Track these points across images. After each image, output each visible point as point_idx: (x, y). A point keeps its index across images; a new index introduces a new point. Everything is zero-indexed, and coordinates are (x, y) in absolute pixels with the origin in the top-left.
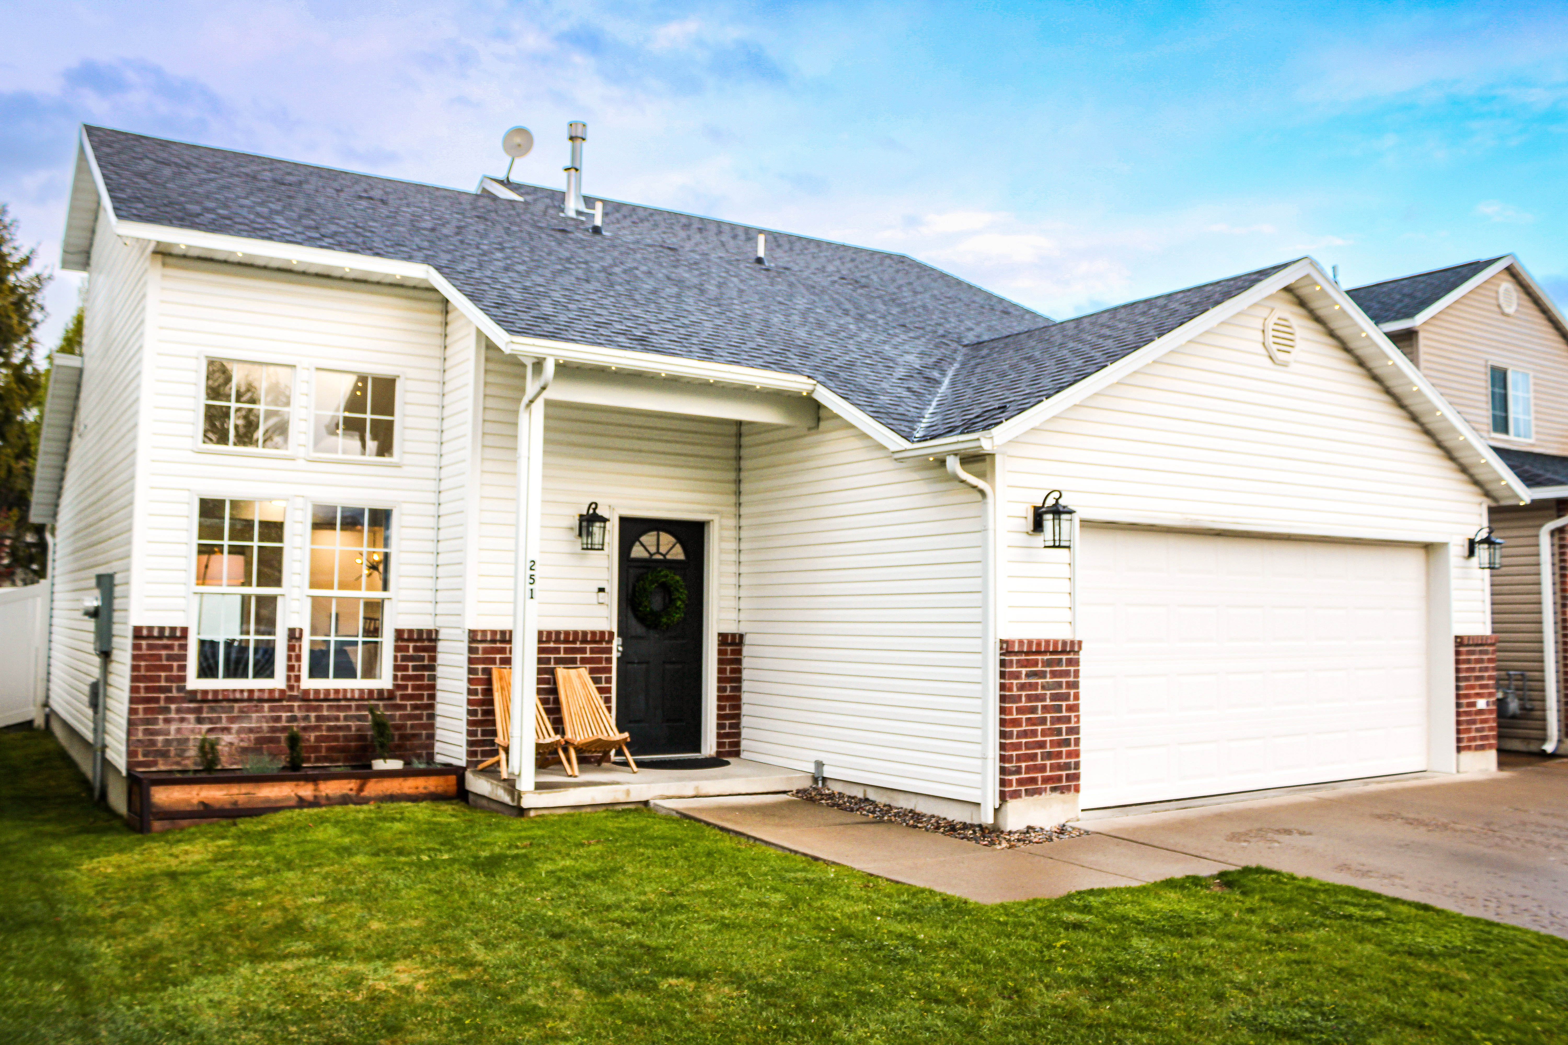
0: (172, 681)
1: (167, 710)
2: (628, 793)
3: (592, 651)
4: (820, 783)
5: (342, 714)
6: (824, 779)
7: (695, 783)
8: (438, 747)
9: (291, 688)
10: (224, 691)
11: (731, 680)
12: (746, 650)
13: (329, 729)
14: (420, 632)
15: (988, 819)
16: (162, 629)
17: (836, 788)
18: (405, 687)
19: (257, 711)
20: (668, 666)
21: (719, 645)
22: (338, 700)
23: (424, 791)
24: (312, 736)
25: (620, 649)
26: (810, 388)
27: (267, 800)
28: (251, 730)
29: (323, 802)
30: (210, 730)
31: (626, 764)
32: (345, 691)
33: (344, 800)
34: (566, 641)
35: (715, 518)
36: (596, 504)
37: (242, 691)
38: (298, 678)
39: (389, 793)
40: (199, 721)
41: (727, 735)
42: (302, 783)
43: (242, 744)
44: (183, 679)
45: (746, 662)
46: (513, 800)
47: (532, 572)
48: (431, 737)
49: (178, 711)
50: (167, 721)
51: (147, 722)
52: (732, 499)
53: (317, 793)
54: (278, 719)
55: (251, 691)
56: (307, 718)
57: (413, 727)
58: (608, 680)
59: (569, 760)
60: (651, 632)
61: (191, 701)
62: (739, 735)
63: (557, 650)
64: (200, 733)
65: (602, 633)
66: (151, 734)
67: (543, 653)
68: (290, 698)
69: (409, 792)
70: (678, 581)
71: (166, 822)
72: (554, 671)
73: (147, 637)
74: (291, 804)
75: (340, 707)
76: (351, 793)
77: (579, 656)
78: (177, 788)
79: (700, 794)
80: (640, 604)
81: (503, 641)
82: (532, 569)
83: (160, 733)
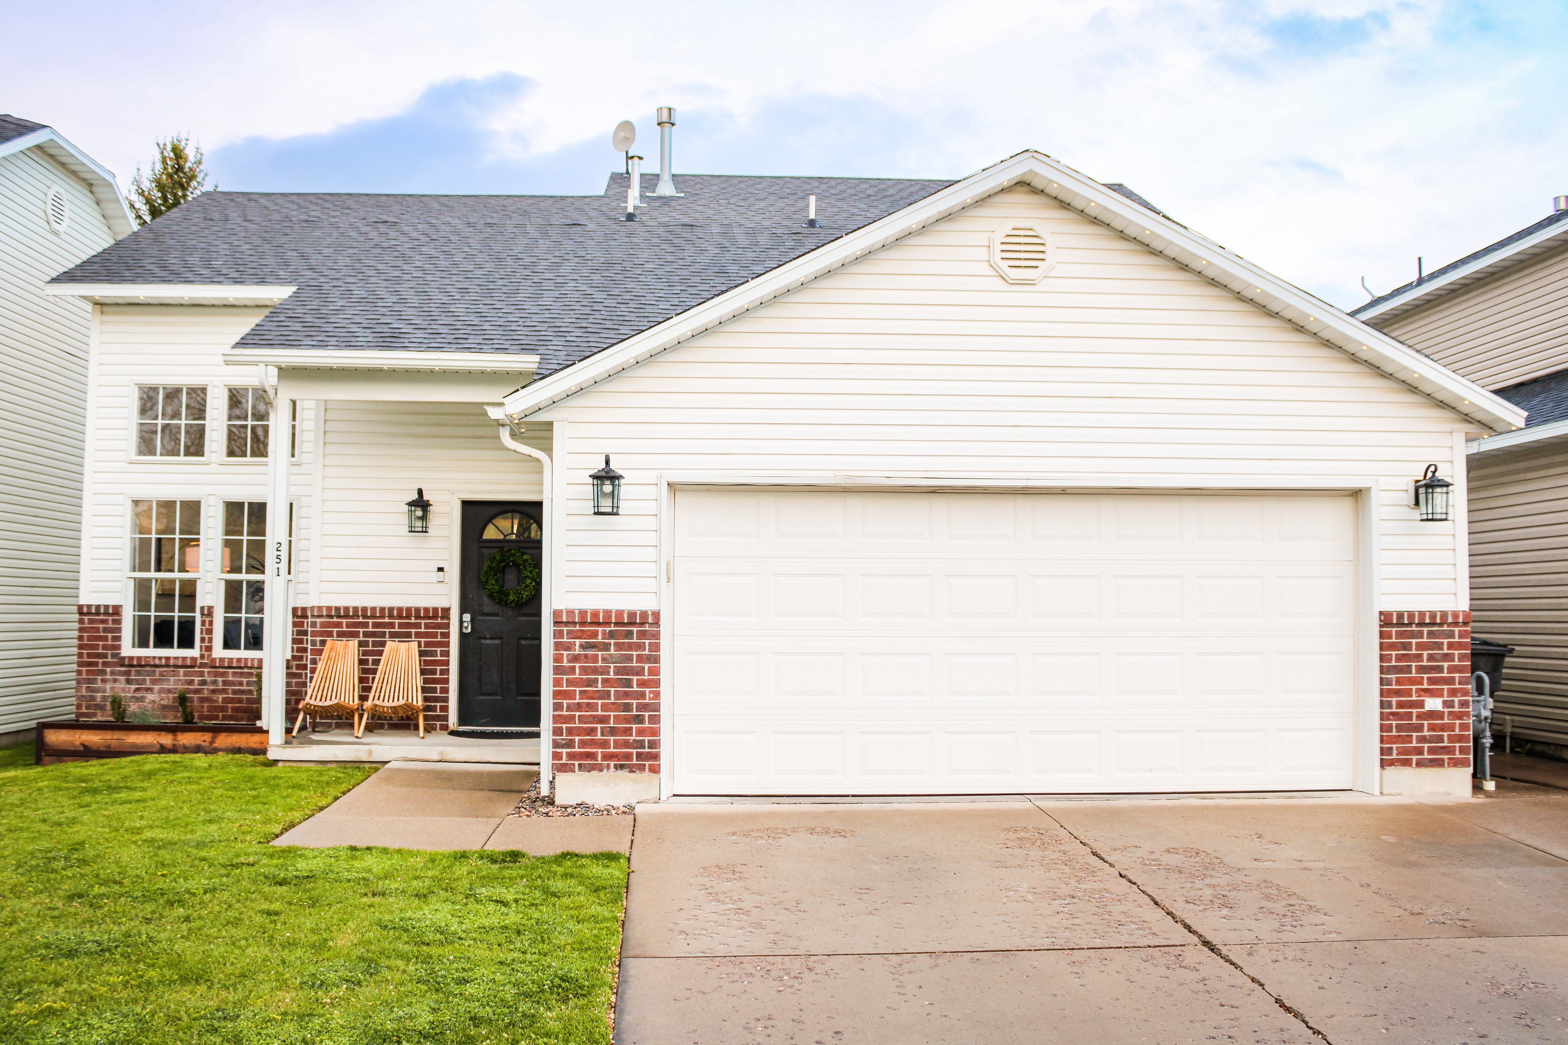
0: (108, 650)
1: (104, 672)
2: (370, 753)
3: (427, 626)
5: (245, 680)
9: (202, 657)
10: (146, 657)
13: (235, 692)
15: (545, 791)
16: (98, 607)
19: (174, 676)
24: (220, 697)
25: (466, 625)
27: (134, 745)
28: (169, 691)
29: (180, 750)
30: (137, 690)
32: (246, 659)
33: (198, 749)
34: (400, 617)
36: (421, 491)
37: (160, 658)
38: (209, 649)
40: (129, 682)
42: (163, 733)
43: (162, 702)
44: (118, 647)
47: (279, 553)
49: (112, 673)
50: (103, 681)
51: (89, 681)
53: (176, 743)
54: (191, 682)
55: (168, 658)
56: (215, 682)
58: (446, 654)
60: (503, 609)
61: (123, 665)
63: (392, 625)
64: (129, 692)
65: (437, 610)
66: (92, 691)
67: (378, 627)
68: (203, 665)
69: (255, 746)
70: (526, 560)
71: (54, 758)
72: (383, 644)
73: (89, 613)
74: (153, 750)
75: (242, 673)
76: (204, 744)
77: (413, 631)
78: (64, 731)
79: (446, 758)
80: (487, 582)
81: (339, 617)
82: (277, 550)
83: (97, 691)
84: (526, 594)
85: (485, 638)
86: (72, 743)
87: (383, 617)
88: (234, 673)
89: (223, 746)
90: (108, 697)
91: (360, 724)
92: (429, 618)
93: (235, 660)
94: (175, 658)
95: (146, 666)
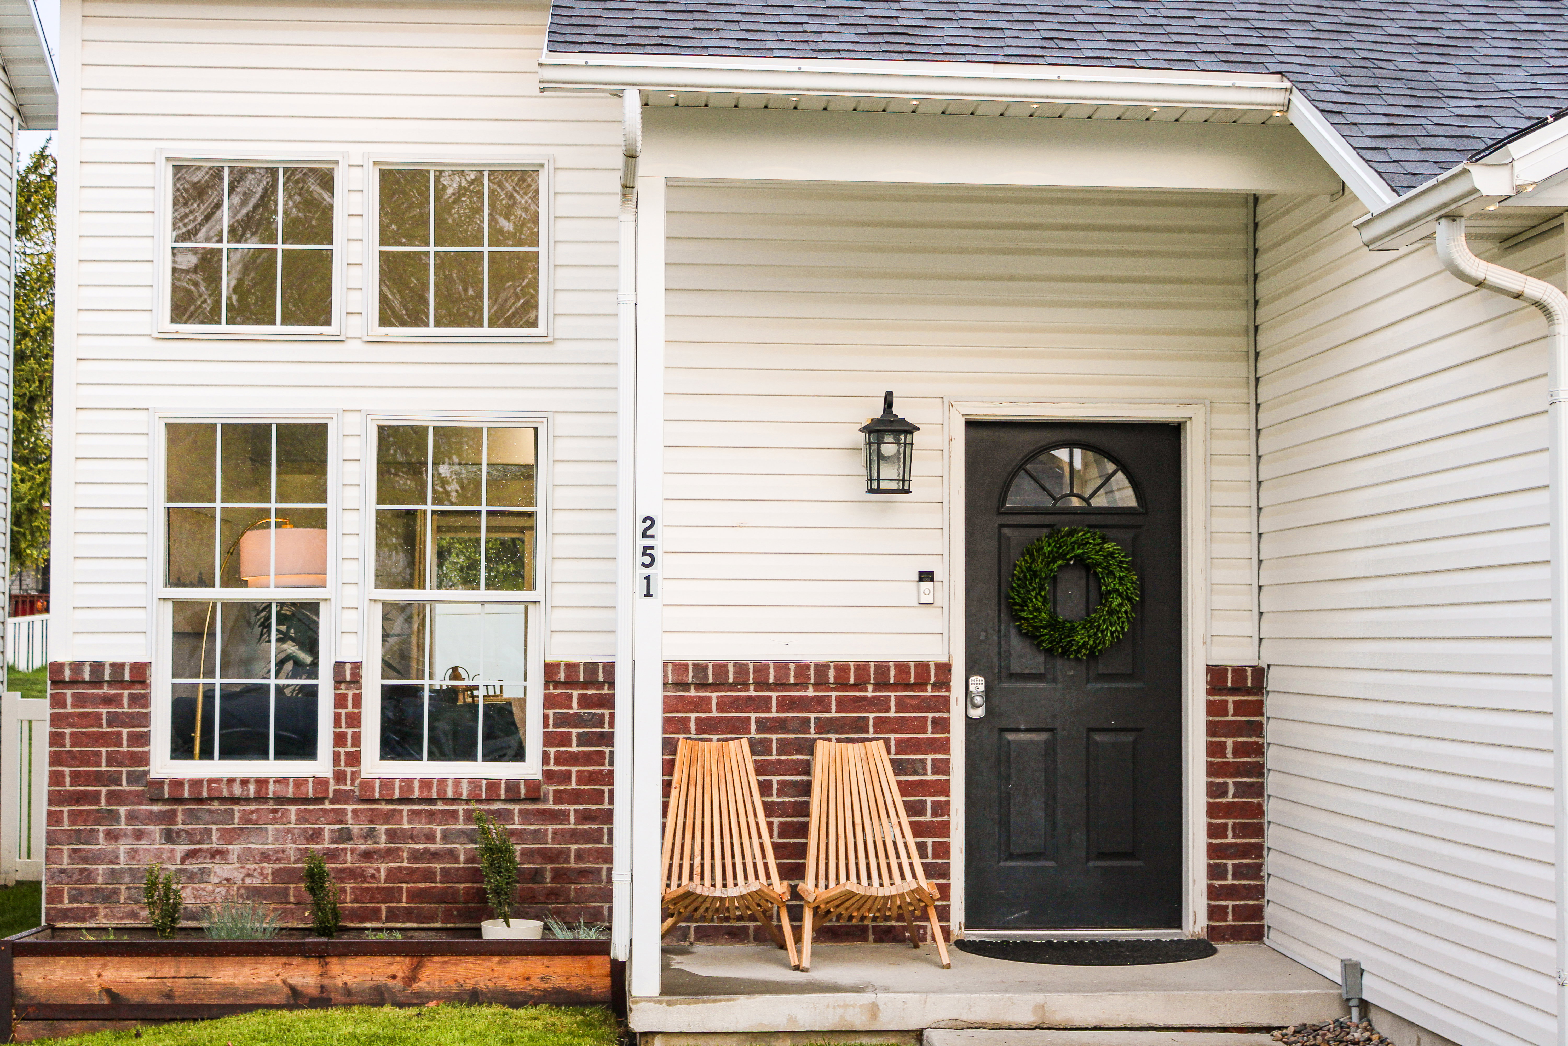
0: (120, 764)
1: (113, 817)
2: (874, 1010)
3: (902, 704)
4: (1355, 1012)
5: (439, 829)
6: (1362, 1003)
7: (1039, 998)
9: (339, 777)
10: (211, 781)
11: (1237, 770)
12: (1272, 704)
13: (415, 856)
14: (592, 667)
16: (98, 667)
18: (566, 777)
19: (275, 821)
20: (1098, 737)
21: (1209, 692)
22: (431, 801)
23: (543, 986)
24: (383, 868)
25: (974, 699)
26: (1280, 98)
27: (229, 990)
28: (265, 857)
29: (337, 999)
30: (190, 855)
32: (442, 782)
33: (378, 996)
34: (842, 684)
35: (1203, 413)
37: (245, 782)
38: (354, 759)
39: (468, 986)
40: (169, 837)
41: (1230, 892)
42: (296, 961)
43: (248, 881)
44: (143, 759)
45: (1272, 732)
47: (648, 542)
49: (132, 818)
50: (112, 836)
51: (77, 837)
52: (1242, 369)
53: (326, 982)
54: (316, 836)
55: (262, 783)
56: (370, 835)
57: (580, 856)
58: (944, 768)
60: (1060, 664)
61: (154, 800)
62: (1260, 891)
63: (822, 704)
64: (171, 860)
65: (922, 667)
66: (86, 860)
67: (790, 709)
68: (340, 797)
69: (510, 985)
70: (1111, 554)
71: (41, 1024)
72: (809, 748)
73: (73, 683)
74: (273, 1000)
75: (431, 814)
76: (391, 983)
77: (871, 715)
78: (62, 961)
79: (1049, 1022)
80: (1023, 605)
81: (702, 685)
82: (645, 535)
83: (97, 858)
84: (1110, 631)
85: (1018, 730)
86: (82, 989)
87: (801, 685)
88: (413, 812)
89: (437, 988)
90: (123, 871)
91: (798, 940)
92: (907, 686)
93: (416, 785)
94: (278, 781)
95: (211, 799)
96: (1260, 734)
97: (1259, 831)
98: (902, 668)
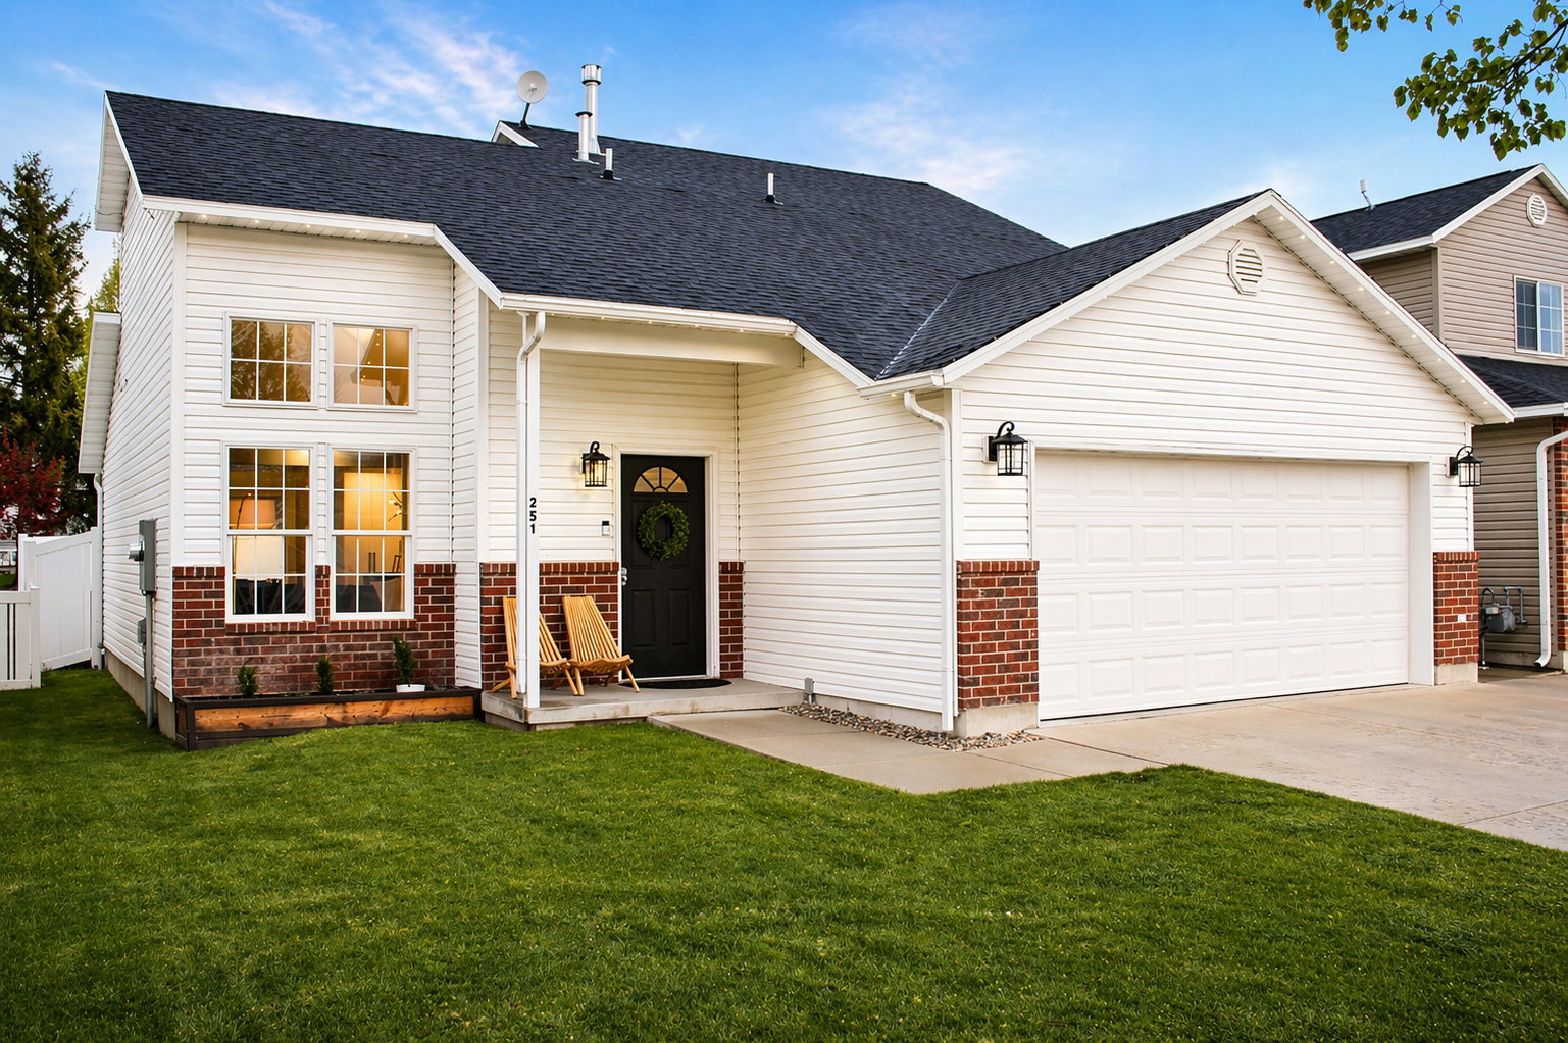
0: (212, 617)
1: (208, 643)
3: (599, 580)
4: (810, 699)
5: (368, 644)
6: (814, 695)
7: (691, 700)
8: (458, 672)
9: (319, 620)
10: (259, 624)
11: (732, 605)
12: (745, 578)
13: (357, 657)
14: (438, 566)
15: (949, 727)
16: (200, 569)
17: (822, 703)
19: (290, 643)
20: (673, 593)
21: (721, 573)
22: (364, 631)
23: (443, 712)
24: (341, 664)
25: (626, 578)
27: (302, 721)
28: (283, 660)
29: (351, 722)
30: (248, 661)
31: (630, 685)
32: (370, 622)
33: (370, 721)
34: (573, 572)
35: (715, 453)
36: (598, 444)
37: (275, 624)
38: (327, 611)
39: (410, 713)
40: (238, 652)
41: (729, 658)
42: (331, 706)
43: (278, 673)
44: (222, 614)
45: (745, 589)
46: (521, 717)
47: (533, 509)
48: (452, 663)
49: (218, 643)
50: (209, 652)
52: (732, 435)
53: (345, 715)
54: (310, 649)
55: (284, 624)
56: (336, 648)
57: (434, 654)
58: (615, 608)
59: (575, 682)
60: (656, 562)
61: (229, 634)
62: (741, 657)
63: (565, 581)
64: (238, 663)
65: (607, 564)
66: (195, 665)
67: (551, 583)
68: (320, 630)
70: (679, 514)
71: (210, 741)
72: (560, 600)
73: (188, 577)
74: (321, 725)
75: (366, 637)
76: (376, 714)
77: (585, 586)
78: (218, 711)
79: (696, 710)
80: (644, 536)
82: (532, 506)
83: (203, 663)
84: (678, 547)
85: (639, 591)
86: (229, 724)
87: (556, 572)
88: (357, 636)
89: (395, 715)
92: (600, 572)
96: (741, 590)
97: (740, 631)
98: (599, 565)
